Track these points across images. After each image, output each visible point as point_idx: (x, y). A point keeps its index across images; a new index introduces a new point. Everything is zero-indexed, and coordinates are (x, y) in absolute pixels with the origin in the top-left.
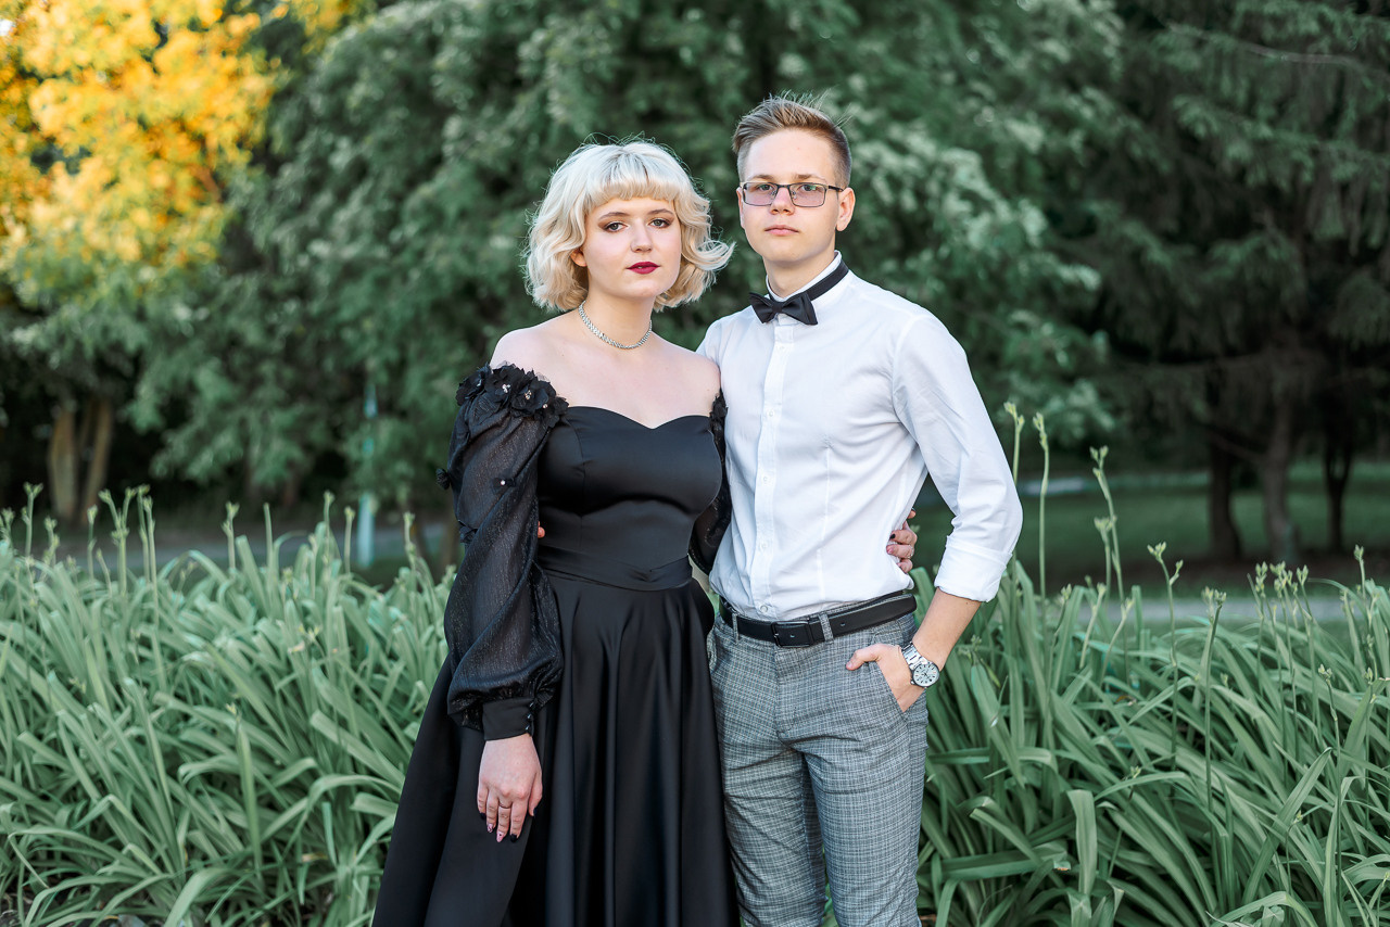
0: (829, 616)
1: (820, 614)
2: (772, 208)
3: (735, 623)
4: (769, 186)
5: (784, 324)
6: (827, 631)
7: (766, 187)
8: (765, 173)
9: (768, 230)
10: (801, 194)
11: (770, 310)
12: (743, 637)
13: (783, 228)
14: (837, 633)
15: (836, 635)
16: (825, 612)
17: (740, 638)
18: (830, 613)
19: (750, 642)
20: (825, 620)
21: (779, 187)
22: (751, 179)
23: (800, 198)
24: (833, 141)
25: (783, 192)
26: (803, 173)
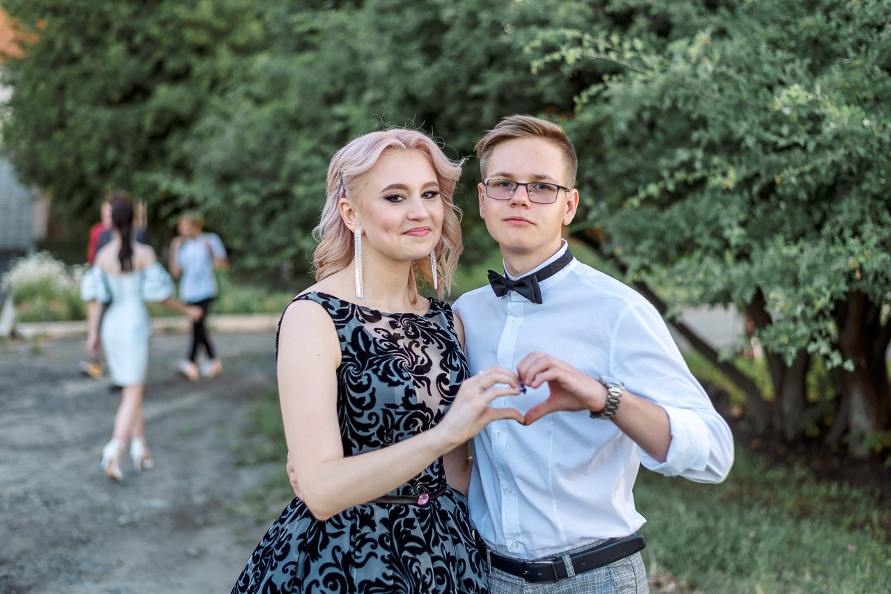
0: (571, 556)
1: (563, 554)
2: (511, 202)
3: (489, 558)
4: (507, 182)
5: (516, 300)
6: (570, 569)
7: (505, 184)
8: (507, 171)
9: (506, 220)
10: (536, 191)
11: (504, 287)
12: (496, 569)
13: (521, 220)
14: (579, 570)
15: (577, 573)
16: (567, 552)
17: (492, 570)
18: (572, 553)
19: (502, 574)
20: (568, 560)
21: (518, 184)
22: (493, 176)
23: (535, 195)
24: (564, 148)
25: (522, 189)
26: (539, 173)
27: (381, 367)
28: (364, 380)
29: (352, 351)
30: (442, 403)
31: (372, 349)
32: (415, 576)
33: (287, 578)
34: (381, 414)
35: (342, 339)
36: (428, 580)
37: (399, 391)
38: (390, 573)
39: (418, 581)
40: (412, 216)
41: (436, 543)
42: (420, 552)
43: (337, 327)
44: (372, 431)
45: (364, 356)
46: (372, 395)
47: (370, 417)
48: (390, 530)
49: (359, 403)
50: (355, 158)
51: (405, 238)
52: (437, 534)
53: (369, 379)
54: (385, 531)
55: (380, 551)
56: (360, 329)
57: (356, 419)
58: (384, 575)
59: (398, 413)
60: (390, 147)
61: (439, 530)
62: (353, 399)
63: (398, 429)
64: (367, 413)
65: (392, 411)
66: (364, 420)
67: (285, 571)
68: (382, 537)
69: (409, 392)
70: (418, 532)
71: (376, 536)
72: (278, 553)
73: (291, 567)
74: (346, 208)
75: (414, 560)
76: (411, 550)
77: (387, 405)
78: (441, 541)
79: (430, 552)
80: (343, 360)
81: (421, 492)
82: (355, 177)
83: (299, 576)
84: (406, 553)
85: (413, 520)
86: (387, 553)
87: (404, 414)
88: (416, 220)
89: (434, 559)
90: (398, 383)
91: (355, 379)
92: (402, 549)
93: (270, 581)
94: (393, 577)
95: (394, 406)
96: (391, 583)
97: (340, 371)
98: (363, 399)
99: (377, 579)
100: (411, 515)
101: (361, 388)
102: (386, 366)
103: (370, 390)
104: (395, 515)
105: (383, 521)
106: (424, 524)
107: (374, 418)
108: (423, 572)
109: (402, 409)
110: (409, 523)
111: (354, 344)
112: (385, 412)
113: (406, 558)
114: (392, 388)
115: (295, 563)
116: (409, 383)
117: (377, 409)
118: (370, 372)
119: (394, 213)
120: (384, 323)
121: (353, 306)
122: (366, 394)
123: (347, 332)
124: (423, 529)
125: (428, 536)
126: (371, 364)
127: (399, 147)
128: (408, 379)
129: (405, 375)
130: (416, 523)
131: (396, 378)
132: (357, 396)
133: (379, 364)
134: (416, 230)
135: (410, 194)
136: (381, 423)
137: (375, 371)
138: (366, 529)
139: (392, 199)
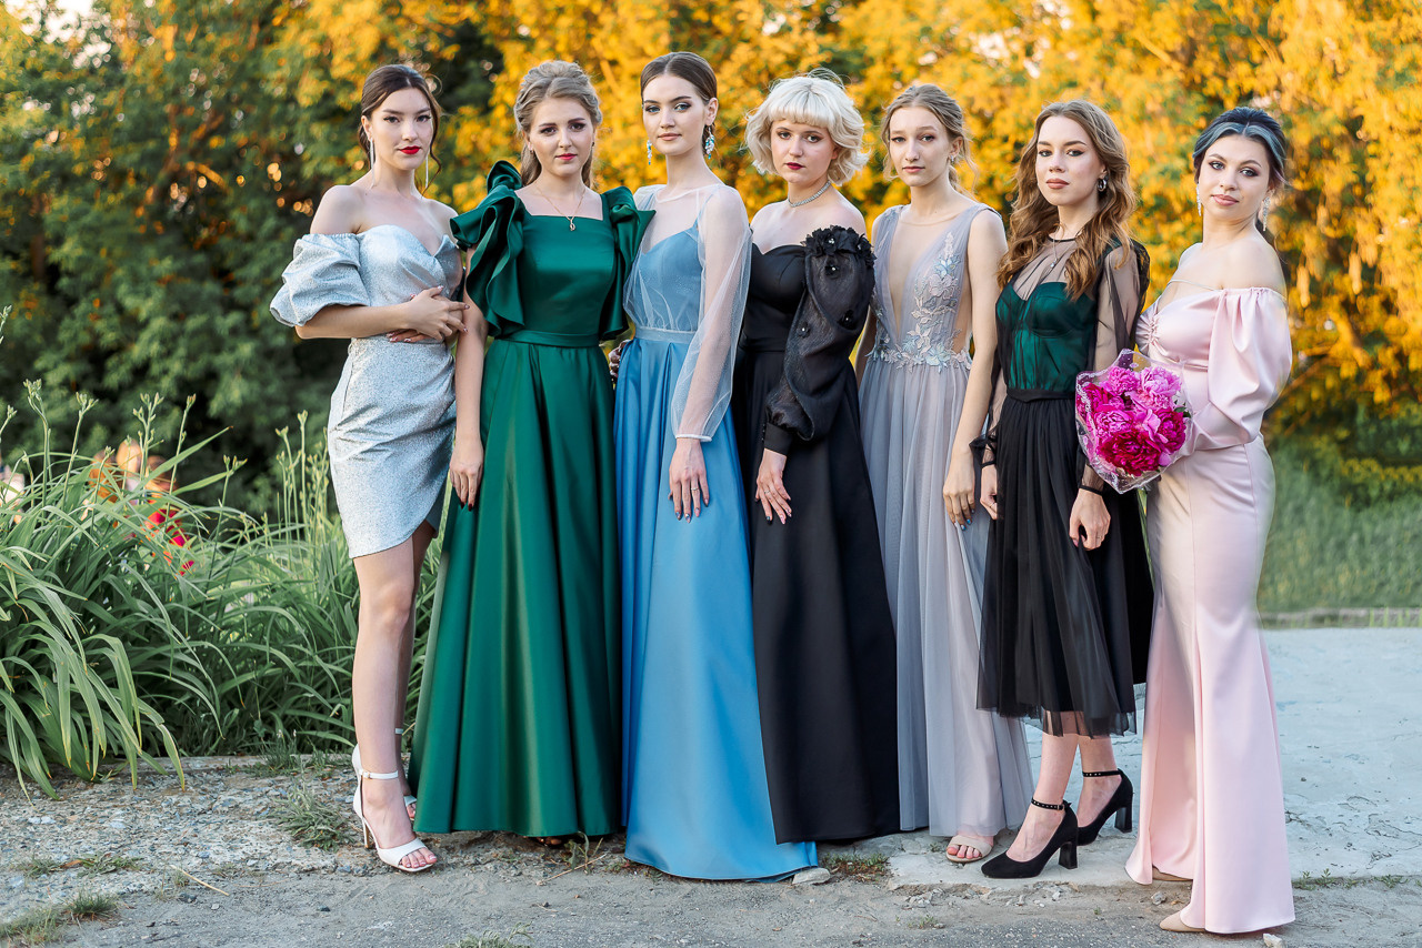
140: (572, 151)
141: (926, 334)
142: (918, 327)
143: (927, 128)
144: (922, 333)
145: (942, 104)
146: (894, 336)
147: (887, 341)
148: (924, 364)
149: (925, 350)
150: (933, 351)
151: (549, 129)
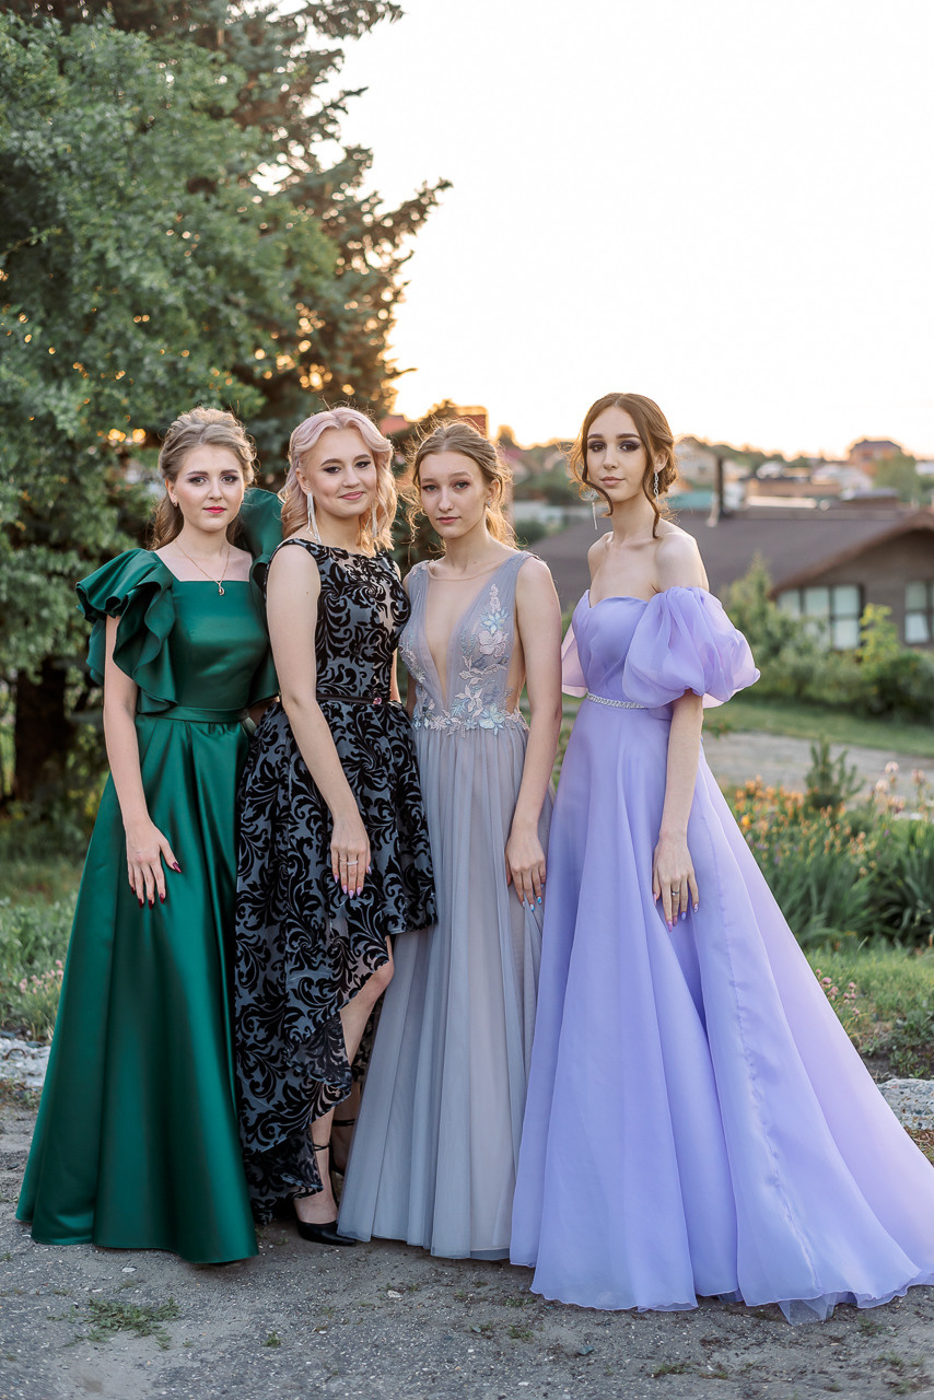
27: (354, 593)
28: (341, 603)
29: (329, 580)
30: (394, 624)
31: (346, 580)
32: (376, 752)
33: (279, 757)
34: (354, 631)
35: (322, 573)
36: (388, 756)
37: (368, 611)
38: (356, 751)
39: (378, 756)
40: (345, 484)
41: (391, 727)
42: (379, 736)
43: (318, 564)
44: (347, 643)
45: (340, 585)
46: (348, 615)
47: (345, 633)
48: (355, 719)
49: (337, 621)
50: (303, 437)
51: (341, 501)
52: (391, 722)
53: (345, 603)
54: (351, 720)
55: (349, 736)
56: (335, 565)
57: (335, 634)
58: (352, 753)
59: (367, 630)
60: (327, 429)
61: (393, 718)
62: (332, 618)
63: (365, 642)
64: (343, 629)
65: (362, 627)
66: (340, 635)
67: (277, 752)
68: (348, 725)
69: (375, 614)
70: (376, 722)
71: (344, 724)
72: (268, 739)
73: (281, 749)
74: (301, 476)
75: (375, 742)
76: (372, 734)
77: (359, 623)
78: (396, 726)
79: (387, 735)
80: (322, 588)
81: (376, 696)
82: (303, 453)
83: (287, 755)
84: (368, 736)
85: (371, 714)
86: (353, 737)
87: (371, 630)
88: (349, 487)
89: (390, 740)
90: (367, 606)
91: (334, 603)
92: (365, 733)
93: (265, 762)
94: (360, 755)
95: (365, 624)
96: (357, 759)
97: (322, 596)
98: (340, 618)
99: (347, 757)
100: (369, 710)
101: (338, 609)
102: (358, 593)
103: (346, 611)
104: (357, 709)
105: (349, 713)
106: (379, 715)
107: (348, 633)
108: (383, 751)
109: (369, 627)
110: (369, 716)
111: (332, 576)
112: (357, 628)
113: (368, 740)
114: (363, 610)
115: (284, 746)
116: (374, 607)
117: (351, 626)
118: (345, 597)
119: (331, 482)
120: (350, 560)
121: (327, 548)
122: (343, 614)
123: (326, 567)
124: (379, 719)
125: (384, 724)
126: (346, 591)
127: (333, 428)
128: (373, 603)
129: (372, 600)
130: (374, 716)
131: (365, 602)
132: (336, 615)
133: (352, 591)
134: (349, 494)
135: (344, 466)
136: (353, 637)
137: (350, 597)
138: (337, 719)
139: (331, 470)
140: (222, 504)
141: (477, 696)
142: (467, 688)
143: (460, 474)
144: (473, 694)
145: (475, 447)
146: (440, 701)
147: (431, 707)
148: (478, 729)
149: (477, 713)
150: (486, 714)
151: (196, 479)
